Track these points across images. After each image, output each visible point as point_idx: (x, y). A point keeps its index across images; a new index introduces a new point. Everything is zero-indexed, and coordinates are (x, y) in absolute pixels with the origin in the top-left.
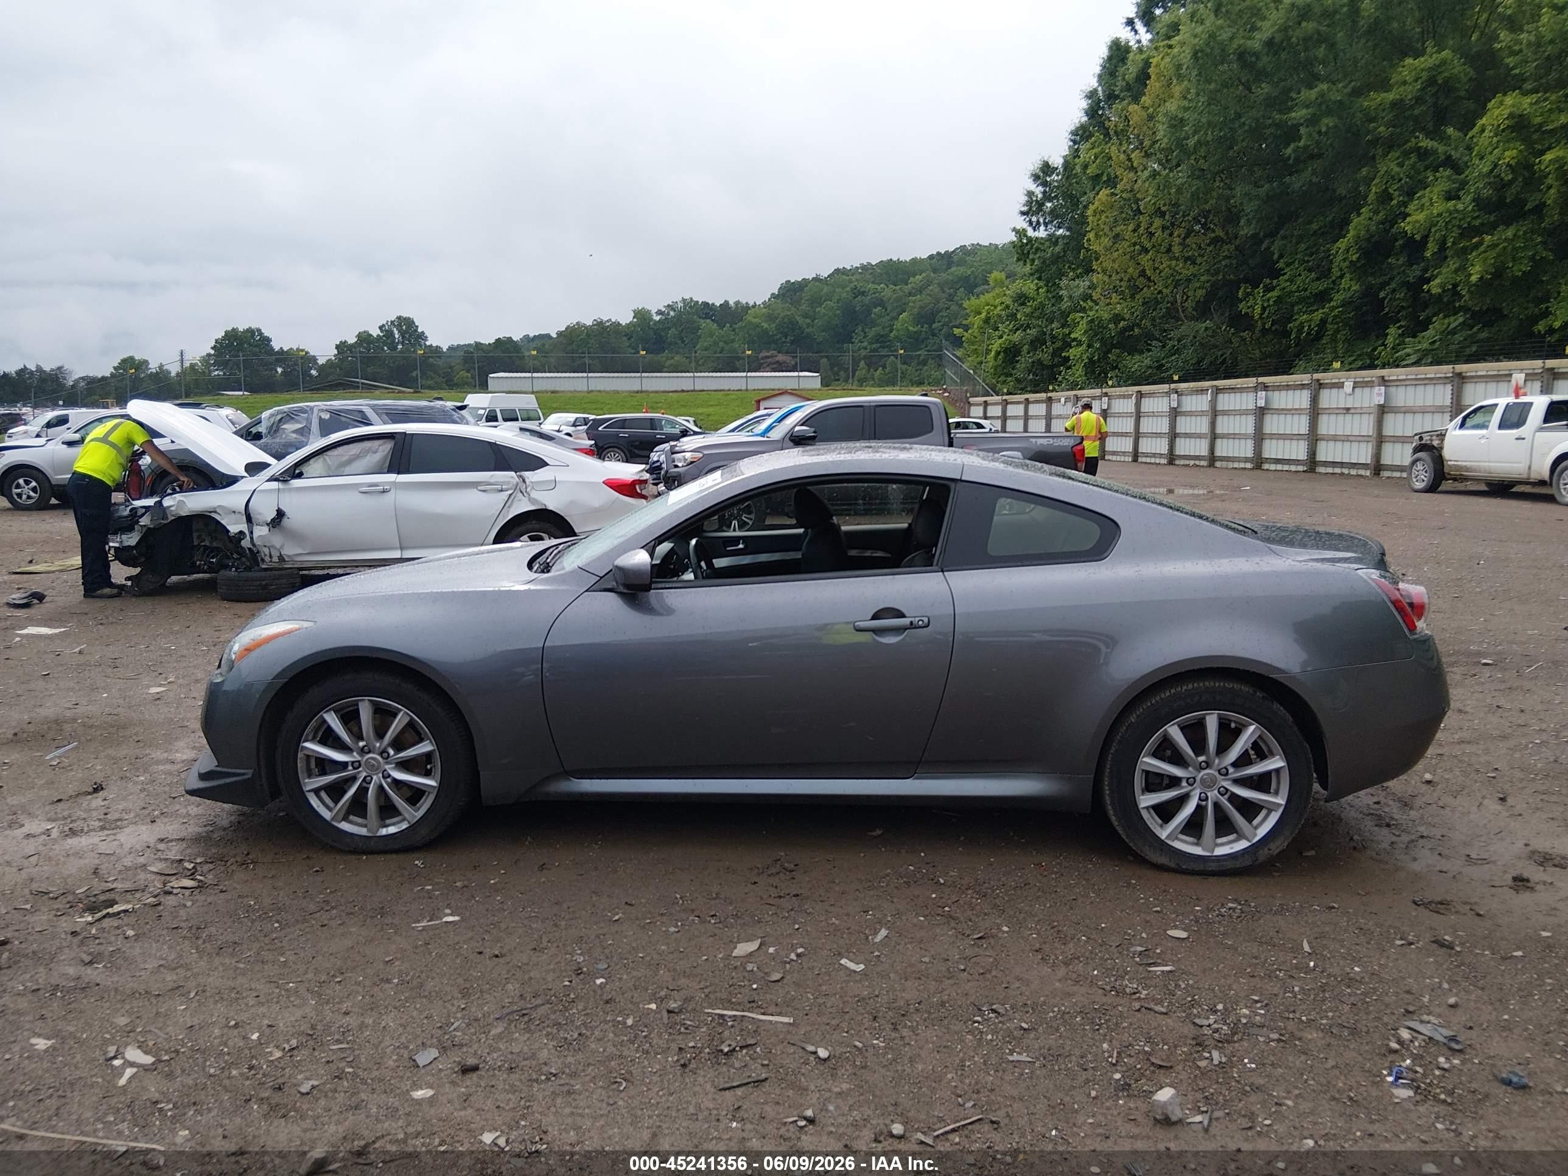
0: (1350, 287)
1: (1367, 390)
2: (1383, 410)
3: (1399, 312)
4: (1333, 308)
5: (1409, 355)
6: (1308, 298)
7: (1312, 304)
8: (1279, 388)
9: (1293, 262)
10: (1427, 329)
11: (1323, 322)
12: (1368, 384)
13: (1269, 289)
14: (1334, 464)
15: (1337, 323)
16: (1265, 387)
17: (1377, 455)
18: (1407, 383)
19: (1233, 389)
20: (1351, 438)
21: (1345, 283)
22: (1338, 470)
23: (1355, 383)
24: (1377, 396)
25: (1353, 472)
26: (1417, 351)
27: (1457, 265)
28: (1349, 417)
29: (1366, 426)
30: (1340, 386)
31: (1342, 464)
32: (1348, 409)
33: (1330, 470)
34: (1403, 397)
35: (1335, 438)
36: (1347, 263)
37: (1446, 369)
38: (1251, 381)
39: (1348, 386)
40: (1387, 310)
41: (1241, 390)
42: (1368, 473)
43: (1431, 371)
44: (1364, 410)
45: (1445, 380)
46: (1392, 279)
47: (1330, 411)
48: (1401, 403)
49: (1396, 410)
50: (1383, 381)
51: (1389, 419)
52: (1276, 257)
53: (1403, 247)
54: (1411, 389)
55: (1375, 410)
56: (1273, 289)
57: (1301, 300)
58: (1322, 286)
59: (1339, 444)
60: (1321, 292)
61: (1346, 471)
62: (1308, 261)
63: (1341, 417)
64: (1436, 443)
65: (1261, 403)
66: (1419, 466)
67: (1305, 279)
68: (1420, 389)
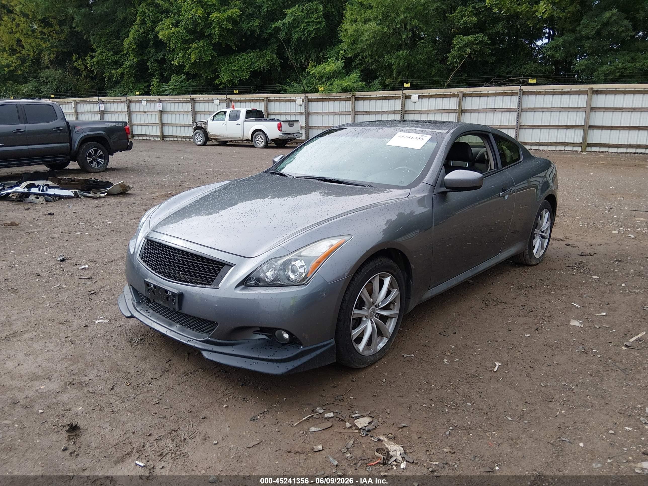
0: (132, 59)
1: (152, 104)
2: (162, 113)
3: (155, 72)
4: (125, 68)
5: (167, 90)
6: (111, 63)
7: (112, 66)
8: (109, 102)
9: (100, 46)
10: (171, 80)
11: (122, 74)
12: (154, 102)
13: (92, 57)
14: (142, 135)
15: (128, 75)
16: (103, 102)
17: (162, 132)
18: (171, 102)
19: (85, 102)
20: (148, 124)
21: (131, 57)
22: (144, 138)
23: (146, 101)
24: (159, 107)
25: (152, 139)
26: (170, 89)
27: (182, 55)
28: (146, 115)
29: (156, 119)
30: (140, 102)
31: (146, 136)
32: (145, 112)
33: (141, 138)
34: (170, 107)
35: (141, 125)
36: (131, 49)
37: (188, 97)
38: (96, 99)
39: (144, 102)
40: (150, 71)
41: (90, 103)
42: (159, 139)
43: (180, 97)
44: (153, 113)
45: (187, 101)
46: (150, 58)
47: (136, 113)
48: (169, 110)
49: (167, 113)
50: (160, 101)
51: (165, 117)
52: (92, 43)
53: (153, 44)
54: (172, 104)
55: (159, 113)
56: (94, 57)
57: (108, 64)
58: (117, 58)
59: (143, 127)
60: (116, 60)
61: (148, 138)
62: (107, 47)
63: (142, 116)
64: (203, 126)
65: (102, 109)
66: (198, 135)
67: (108, 54)
68: (177, 104)
